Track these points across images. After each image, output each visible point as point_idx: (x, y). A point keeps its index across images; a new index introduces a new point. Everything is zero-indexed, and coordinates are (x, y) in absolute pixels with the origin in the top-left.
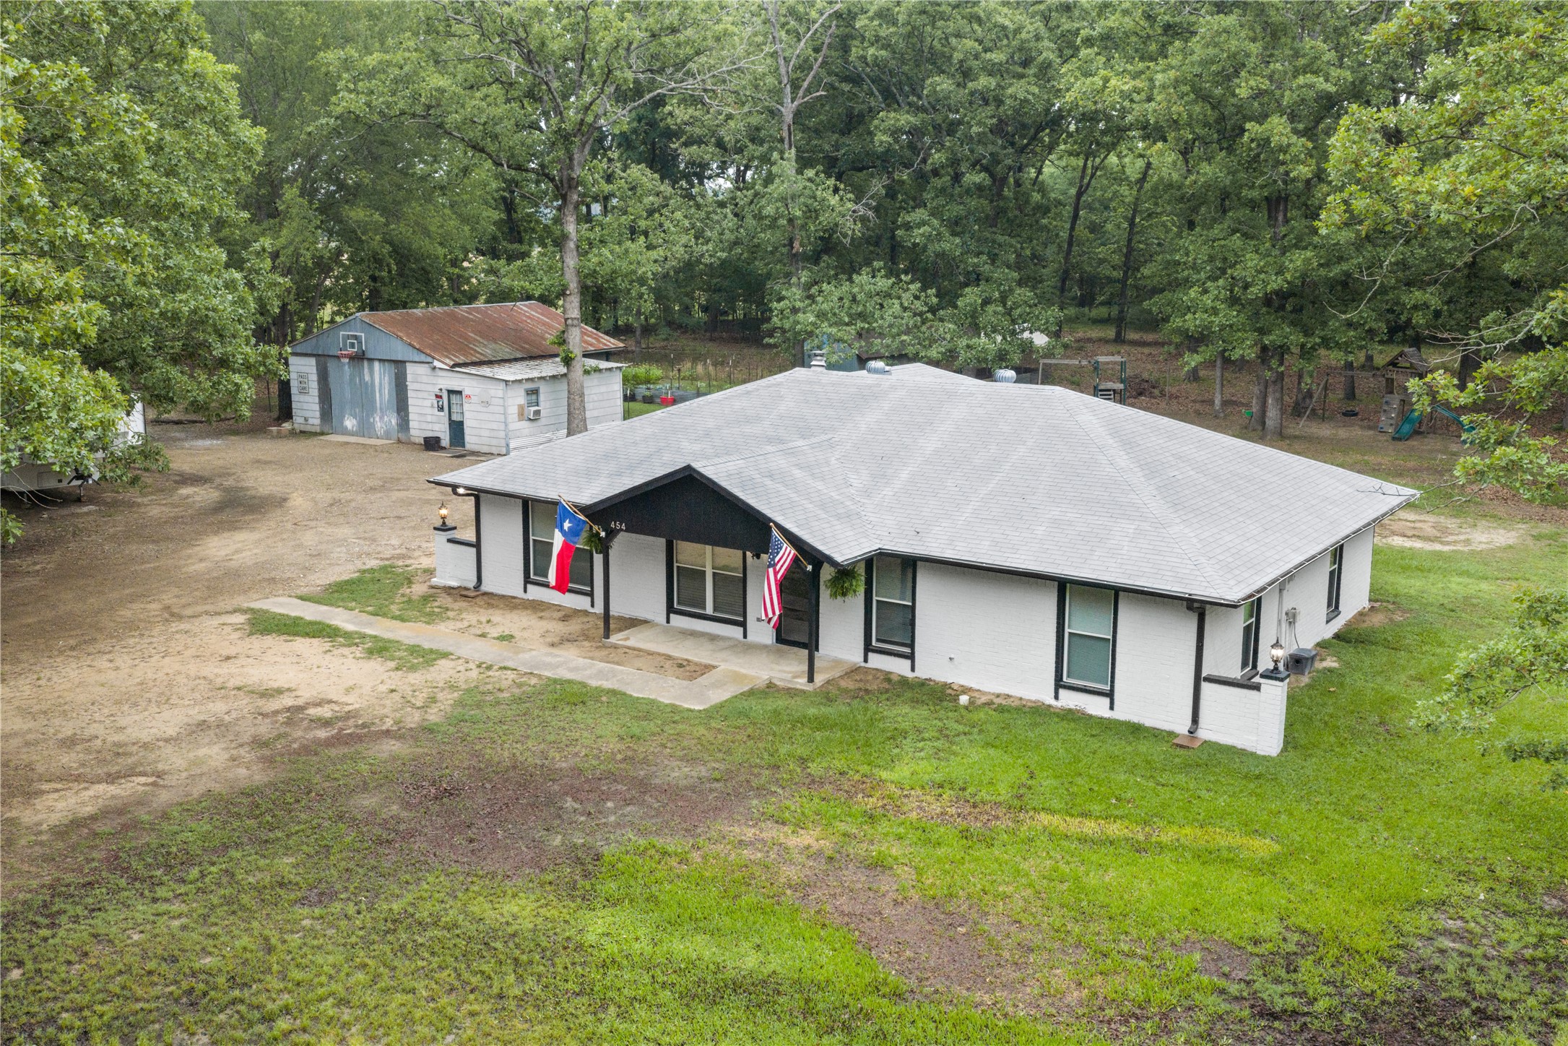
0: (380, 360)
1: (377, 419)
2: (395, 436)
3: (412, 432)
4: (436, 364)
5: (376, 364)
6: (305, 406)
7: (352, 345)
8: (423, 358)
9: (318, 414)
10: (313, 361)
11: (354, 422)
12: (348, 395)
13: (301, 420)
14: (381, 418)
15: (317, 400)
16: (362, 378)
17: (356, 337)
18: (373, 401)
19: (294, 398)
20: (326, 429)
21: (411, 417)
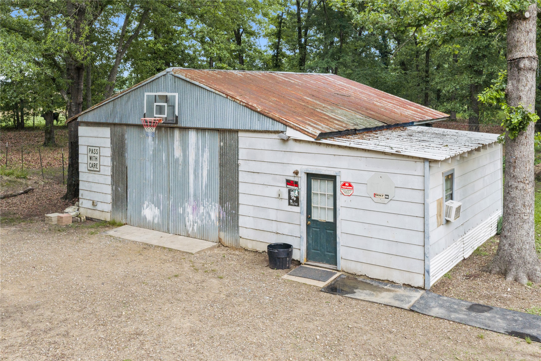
0: (198, 129)
1: (189, 210)
2: (214, 234)
3: (242, 232)
4: (290, 133)
5: (192, 135)
6: (95, 187)
7: (160, 110)
8: (268, 125)
9: (109, 198)
10: (106, 132)
11: (157, 211)
12: (149, 174)
13: (88, 204)
14: (195, 209)
15: (109, 180)
16: (170, 152)
17: (166, 99)
18: (185, 184)
19: (82, 177)
20: (119, 218)
21: (242, 210)
